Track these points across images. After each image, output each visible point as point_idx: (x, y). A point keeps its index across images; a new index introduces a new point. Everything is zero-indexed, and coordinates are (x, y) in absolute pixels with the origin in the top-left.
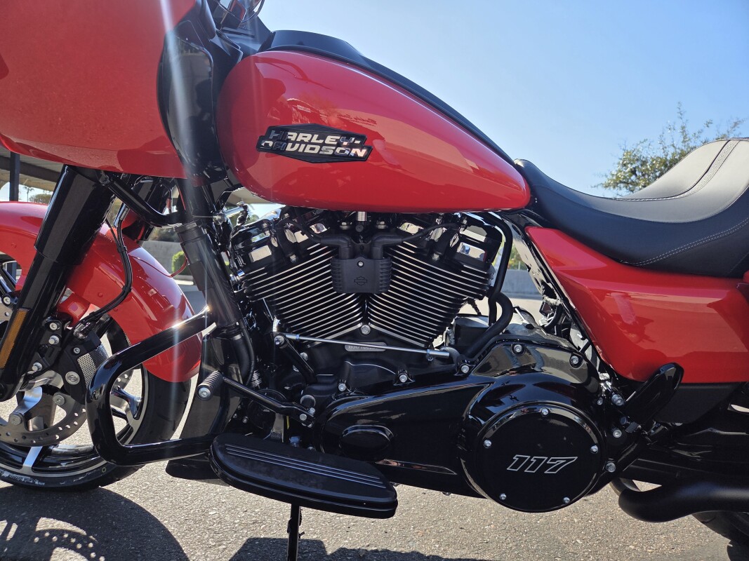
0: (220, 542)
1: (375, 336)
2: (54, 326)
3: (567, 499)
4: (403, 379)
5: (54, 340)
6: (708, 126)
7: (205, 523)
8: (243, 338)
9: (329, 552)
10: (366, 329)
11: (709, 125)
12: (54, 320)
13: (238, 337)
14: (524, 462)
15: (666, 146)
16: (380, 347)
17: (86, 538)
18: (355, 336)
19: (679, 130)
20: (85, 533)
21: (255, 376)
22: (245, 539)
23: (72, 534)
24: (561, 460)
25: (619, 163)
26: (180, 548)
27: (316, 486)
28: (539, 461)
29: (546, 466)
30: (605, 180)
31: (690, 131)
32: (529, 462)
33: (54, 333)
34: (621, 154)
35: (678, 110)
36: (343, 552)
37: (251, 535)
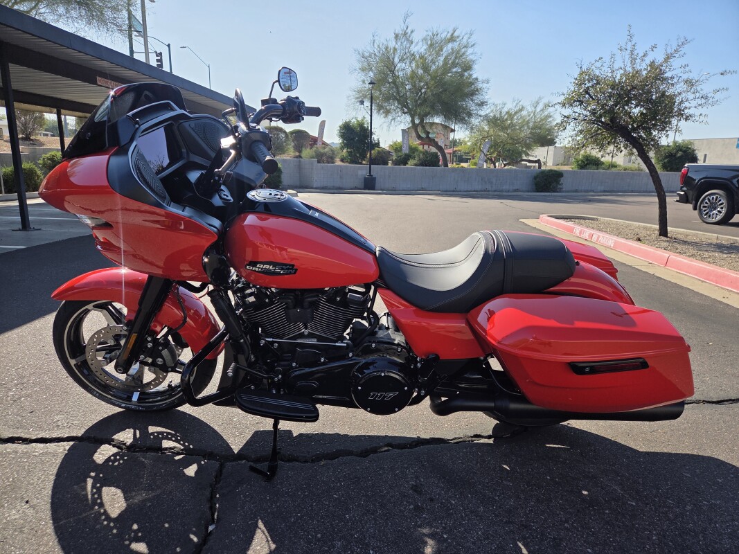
0: (241, 433)
1: (310, 336)
2: (149, 339)
3: (397, 409)
4: (322, 360)
5: (150, 345)
6: (652, 50)
7: (232, 424)
8: (244, 340)
9: (294, 436)
10: (306, 332)
11: (654, 49)
12: (150, 336)
13: (242, 341)
14: (375, 395)
15: (614, 69)
16: (314, 341)
17: (175, 434)
18: (302, 336)
19: (628, 52)
20: (173, 432)
21: (252, 356)
22: (253, 431)
23: (168, 434)
24: (391, 394)
25: (574, 83)
26: (222, 437)
27: (282, 411)
28: (381, 395)
29: (385, 397)
30: (561, 99)
31: (640, 51)
32: (378, 395)
33: (149, 342)
34: (576, 73)
35: (628, 33)
36: (301, 435)
37: (256, 429)
